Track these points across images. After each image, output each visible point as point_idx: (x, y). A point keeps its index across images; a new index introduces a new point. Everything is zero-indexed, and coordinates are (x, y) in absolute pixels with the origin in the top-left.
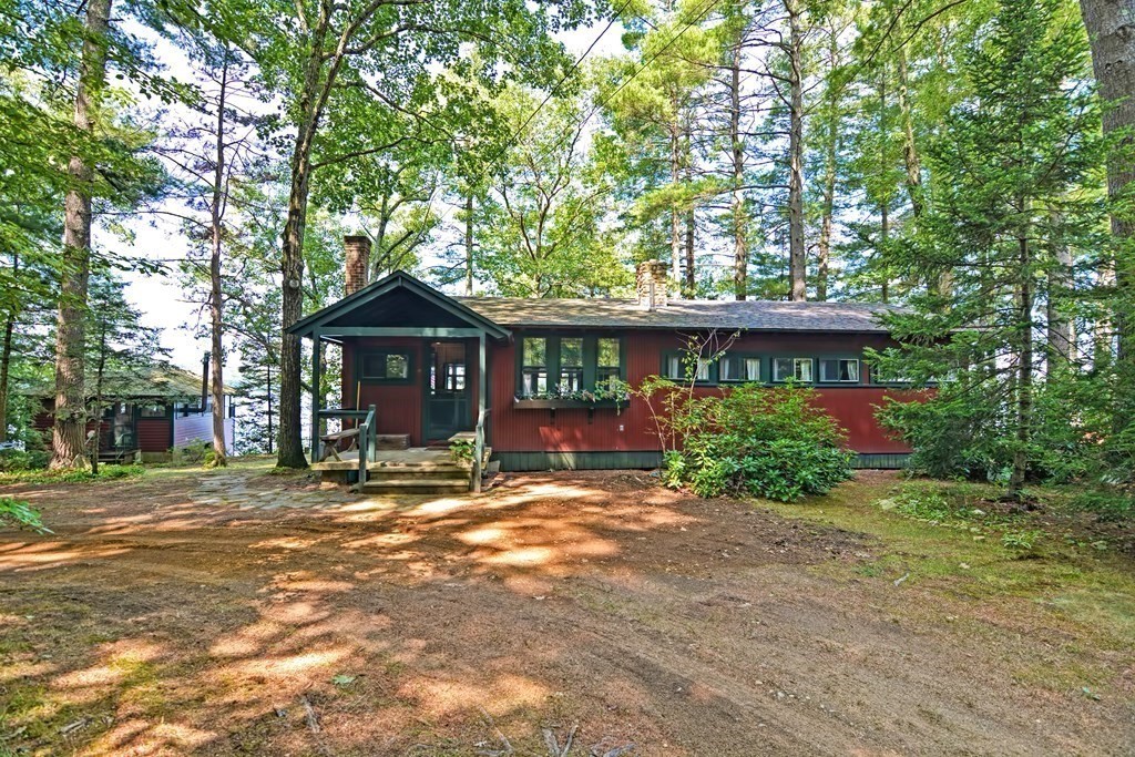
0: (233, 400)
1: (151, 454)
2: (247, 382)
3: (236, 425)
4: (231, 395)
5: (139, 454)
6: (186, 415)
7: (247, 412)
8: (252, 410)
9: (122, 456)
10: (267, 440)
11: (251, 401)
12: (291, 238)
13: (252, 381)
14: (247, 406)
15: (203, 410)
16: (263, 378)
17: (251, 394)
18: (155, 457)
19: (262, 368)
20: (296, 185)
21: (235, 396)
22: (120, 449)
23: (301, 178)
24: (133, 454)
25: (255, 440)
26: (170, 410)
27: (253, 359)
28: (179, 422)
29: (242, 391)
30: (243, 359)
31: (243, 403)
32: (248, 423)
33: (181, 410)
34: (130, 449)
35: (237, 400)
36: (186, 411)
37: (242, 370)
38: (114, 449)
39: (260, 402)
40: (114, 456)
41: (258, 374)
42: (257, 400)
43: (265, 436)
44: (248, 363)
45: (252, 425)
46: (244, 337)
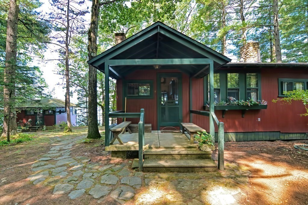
0: (76, 108)
1: (49, 127)
2: (80, 102)
3: (77, 116)
4: (75, 107)
5: (45, 127)
6: (60, 113)
7: (80, 112)
8: (81, 112)
9: (39, 128)
10: (86, 121)
11: (81, 109)
12: (92, 34)
13: (81, 102)
14: (80, 110)
15: (65, 112)
16: (85, 101)
17: (81, 106)
18: (50, 128)
19: (84, 98)
20: (94, 11)
21: (76, 107)
22: (38, 125)
23: (96, 7)
24: (43, 127)
25: (82, 121)
26: (54, 112)
27: (81, 95)
28: (58, 116)
29: (78, 105)
30: (78, 95)
31: (79, 110)
32: (80, 116)
33: (58, 112)
34: (42, 125)
35: (77, 108)
36: (60, 112)
37: (78, 98)
38: (36, 125)
39: (84, 109)
40: (35, 128)
41: (83, 100)
42: (83, 108)
43: (86, 120)
44: (80, 96)
45: (82, 116)
46: (79, 88)
